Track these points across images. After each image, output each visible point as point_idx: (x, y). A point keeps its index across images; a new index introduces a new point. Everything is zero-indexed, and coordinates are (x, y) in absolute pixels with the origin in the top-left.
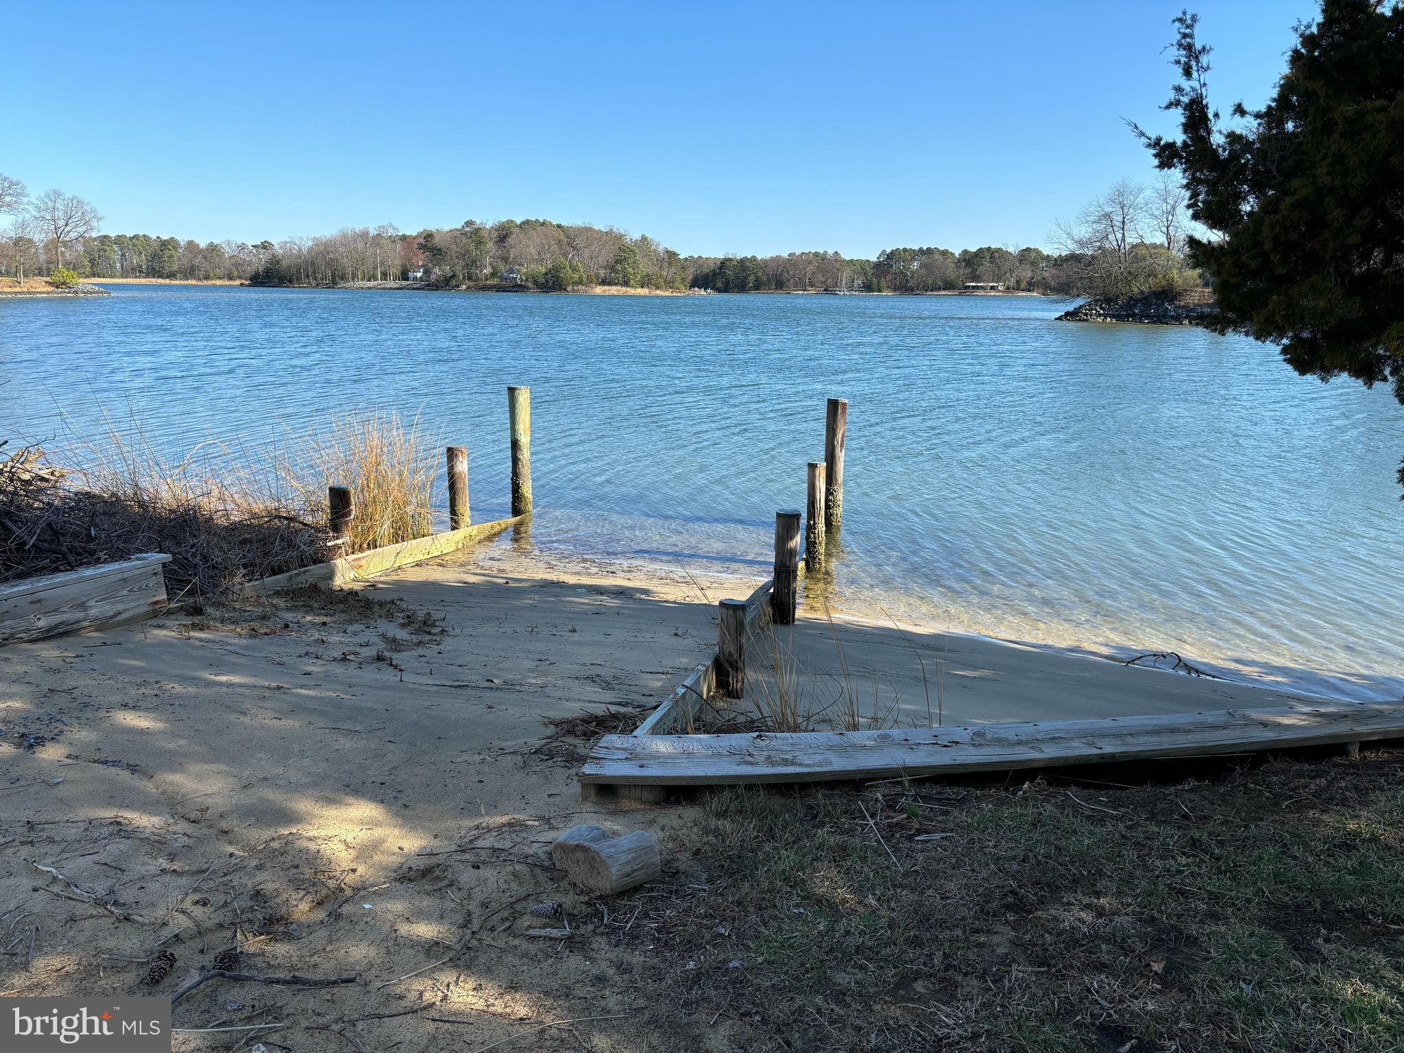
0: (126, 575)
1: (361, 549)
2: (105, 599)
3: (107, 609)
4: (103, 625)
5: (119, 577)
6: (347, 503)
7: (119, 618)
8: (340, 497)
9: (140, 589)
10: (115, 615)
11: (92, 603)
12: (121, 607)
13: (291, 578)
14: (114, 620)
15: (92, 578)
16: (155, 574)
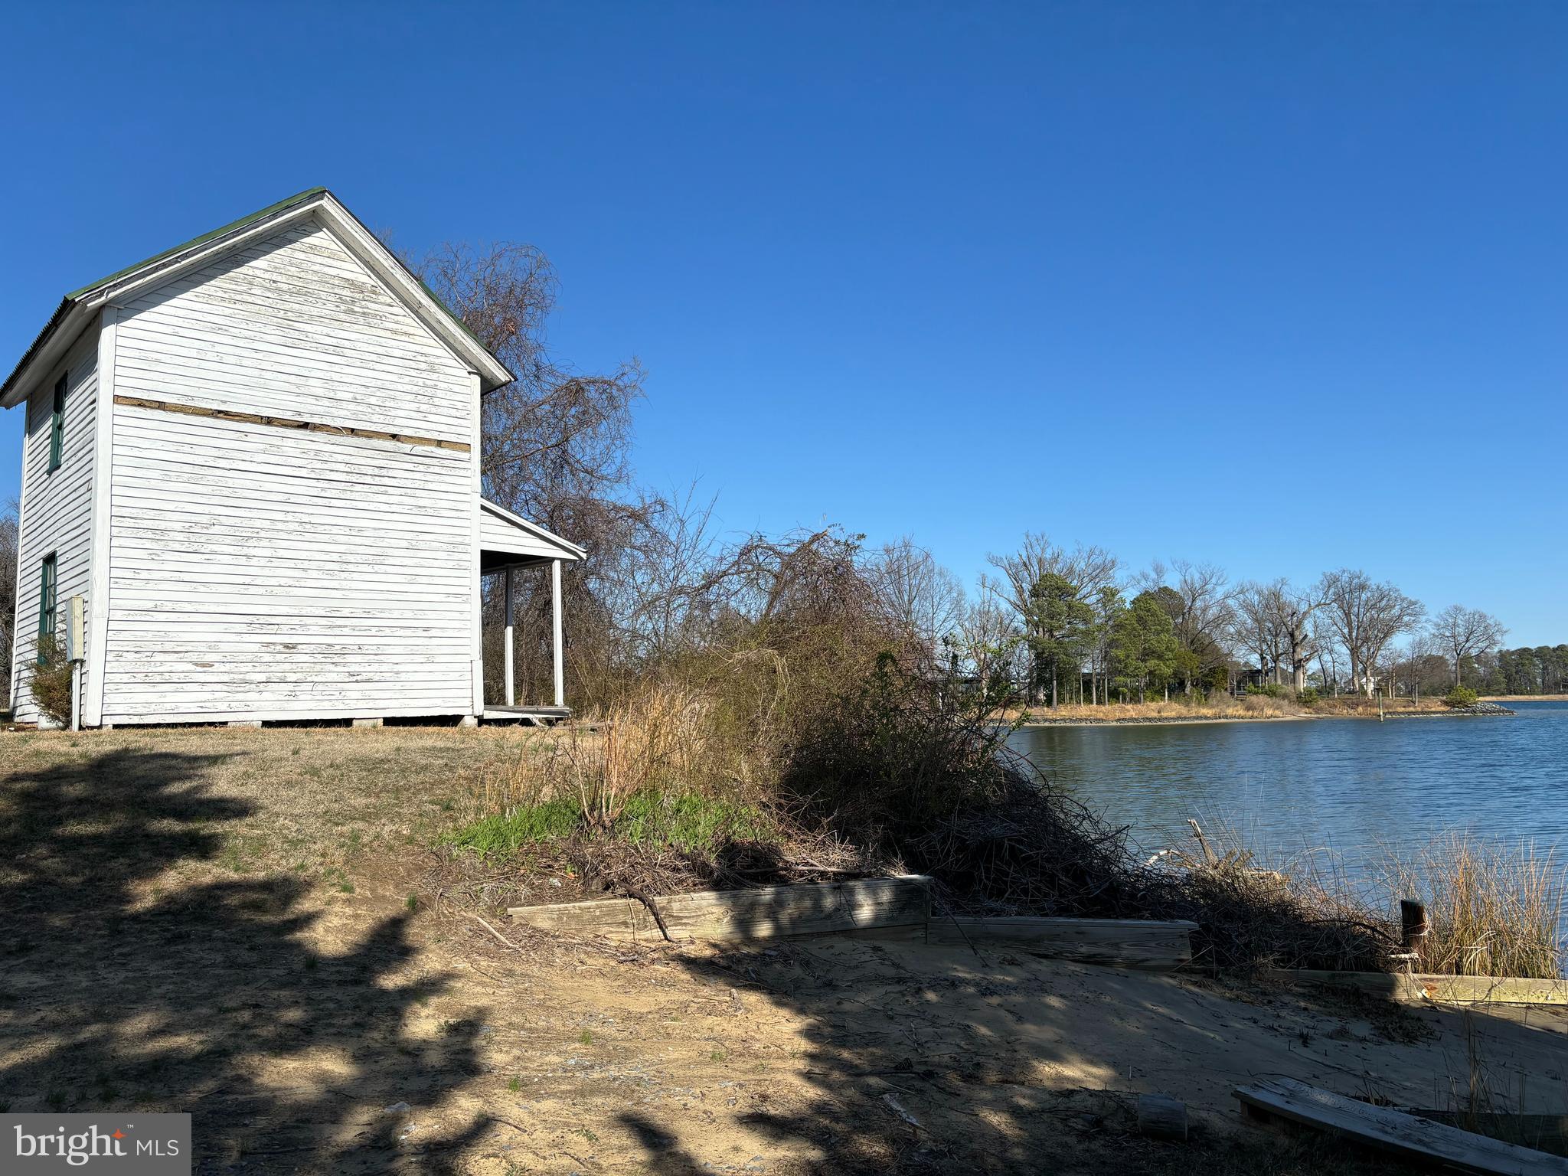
0: (1155, 931)
1: (1437, 971)
2: (1136, 945)
3: (1139, 954)
4: (1134, 965)
5: (1149, 930)
6: (1419, 919)
7: (1145, 964)
8: (1412, 913)
9: (1167, 945)
10: (1143, 961)
11: (1124, 946)
12: (1149, 955)
13: (1333, 976)
14: (1141, 964)
15: (1126, 926)
16: (1182, 936)
